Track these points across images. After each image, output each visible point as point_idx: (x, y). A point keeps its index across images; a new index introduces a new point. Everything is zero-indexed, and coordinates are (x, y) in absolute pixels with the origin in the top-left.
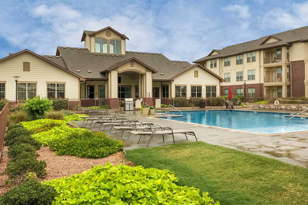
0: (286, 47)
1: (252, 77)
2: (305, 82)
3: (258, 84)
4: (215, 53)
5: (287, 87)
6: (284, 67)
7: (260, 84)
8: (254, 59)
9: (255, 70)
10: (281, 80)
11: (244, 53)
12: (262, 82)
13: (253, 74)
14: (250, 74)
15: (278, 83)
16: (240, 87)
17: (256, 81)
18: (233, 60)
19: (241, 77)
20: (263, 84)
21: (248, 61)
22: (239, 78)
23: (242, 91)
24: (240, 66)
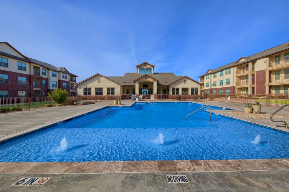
0: (252, 62)
1: (228, 83)
2: (265, 84)
3: (232, 87)
4: (210, 72)
5: (252, 88)
6: (250, 75)
7: (233, 87)
8: (230, 72)
9: (230, 79)
10: (248, 84)
11: (224, 69)
12: (235, 85)
13: (229, 81)
14: (227, 81)
15: (246, 86)
16: (221, 89)
17: (231, 85)
18: (218, 74)
19: (222, 83)
20: (235, 87)
21: (226, 73)
22: (221, 84)
23: (223, 91)
24: (222, 77)
